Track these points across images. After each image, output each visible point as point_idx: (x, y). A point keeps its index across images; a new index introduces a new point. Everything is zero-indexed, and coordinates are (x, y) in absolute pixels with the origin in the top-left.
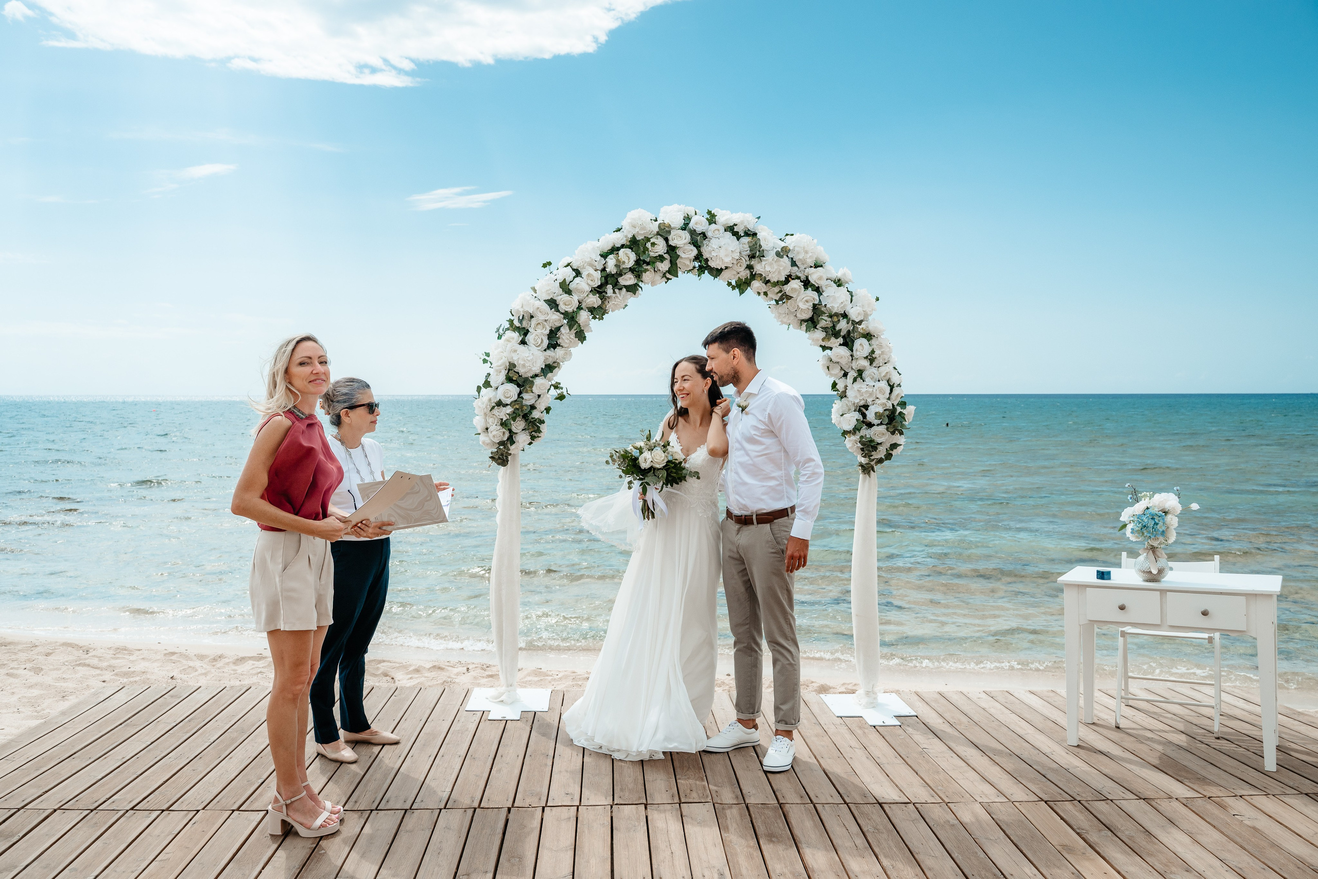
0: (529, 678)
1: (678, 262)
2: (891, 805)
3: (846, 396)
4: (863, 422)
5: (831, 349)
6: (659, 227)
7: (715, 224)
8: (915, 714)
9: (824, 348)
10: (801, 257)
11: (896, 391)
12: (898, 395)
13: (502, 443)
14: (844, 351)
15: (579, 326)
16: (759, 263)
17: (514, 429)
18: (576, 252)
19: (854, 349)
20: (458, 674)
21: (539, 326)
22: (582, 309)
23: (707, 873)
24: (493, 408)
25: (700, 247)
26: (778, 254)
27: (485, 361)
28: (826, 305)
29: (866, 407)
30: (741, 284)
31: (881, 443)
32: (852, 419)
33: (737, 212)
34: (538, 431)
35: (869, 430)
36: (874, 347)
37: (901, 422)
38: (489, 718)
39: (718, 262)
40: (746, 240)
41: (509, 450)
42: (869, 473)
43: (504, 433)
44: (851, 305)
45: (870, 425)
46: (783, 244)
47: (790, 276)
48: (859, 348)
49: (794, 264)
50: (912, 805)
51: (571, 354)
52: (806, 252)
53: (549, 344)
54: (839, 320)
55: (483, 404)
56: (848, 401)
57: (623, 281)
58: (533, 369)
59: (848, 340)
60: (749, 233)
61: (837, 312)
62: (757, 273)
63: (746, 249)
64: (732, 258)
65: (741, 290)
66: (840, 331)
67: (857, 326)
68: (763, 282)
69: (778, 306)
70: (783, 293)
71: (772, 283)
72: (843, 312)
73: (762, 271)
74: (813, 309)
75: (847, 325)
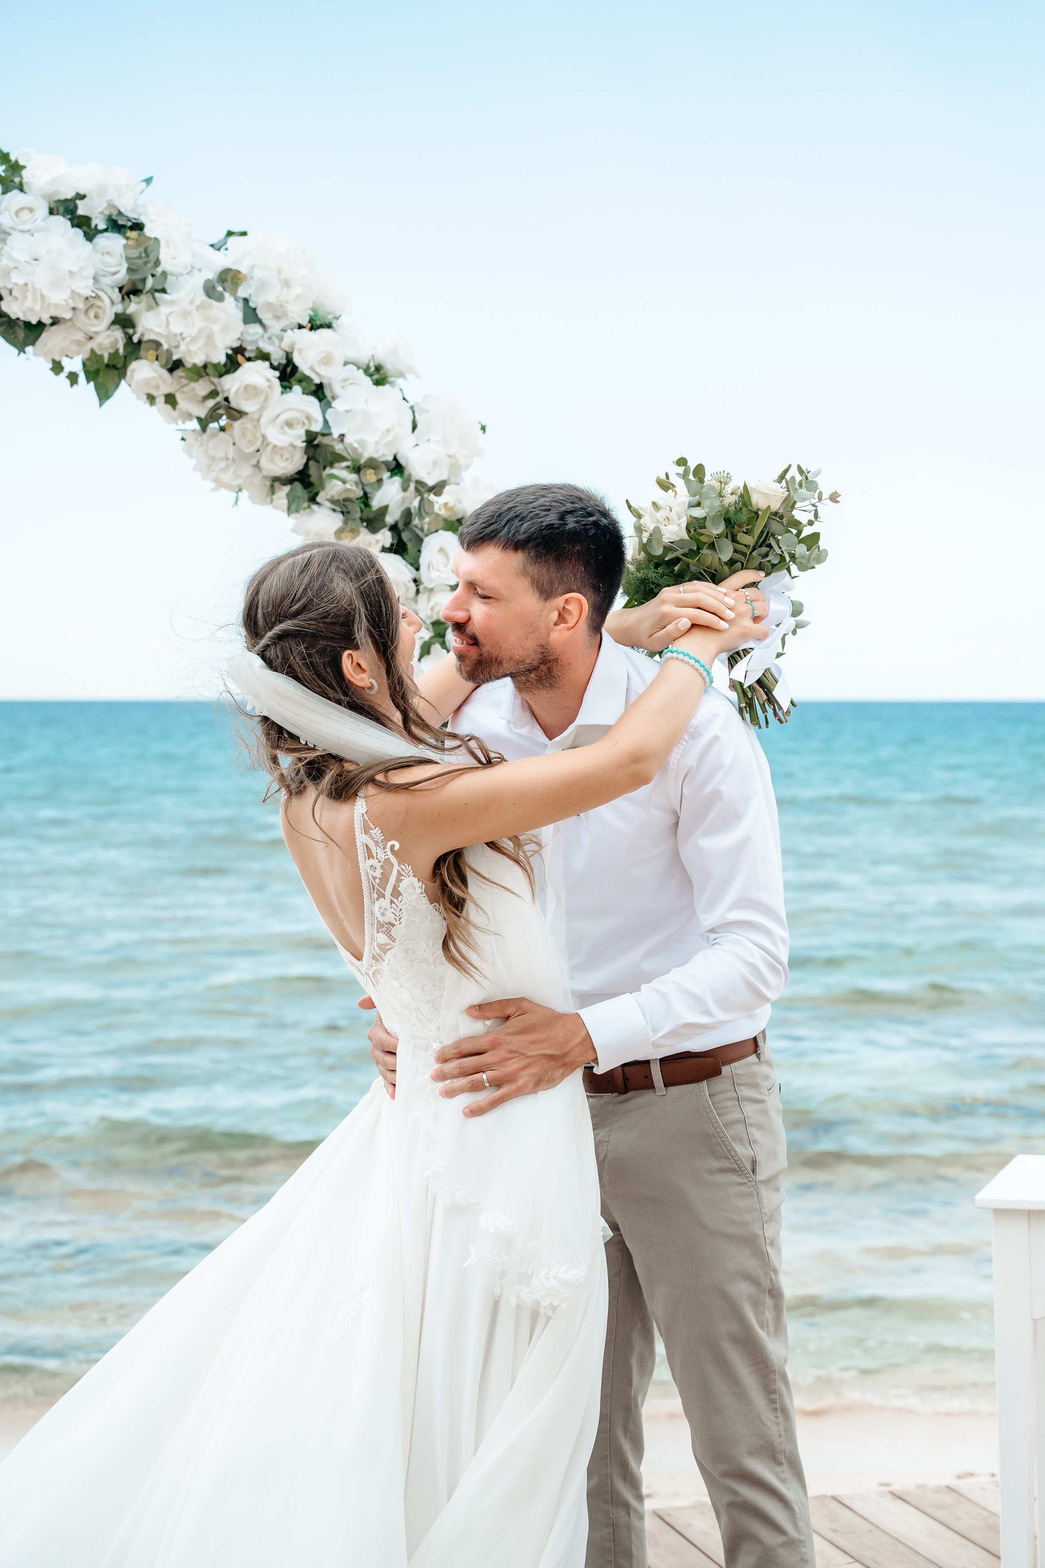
7: (22, 190)
10: (271, 298)
16: (149, 308)
19: (423, 561)
26: (210, 292)
28: (342, 437)
30: (97, 372)
33: (84, 161)
39: (29, 303)
40: (113, 243)
44: (411, 439)
46: (220, 260)
47: (239, 350)
48: (438, 559)
49: (251, 315)
52: (287, 284)
54: (380, 481)
59: (405, 536)
60: (121, 222)
61: (375, 456)
62: (145, 338)
63: (112, 270)
64: (73, 292)
65: (97, 389)
66: (384, 510)
67: (432, 497)
68: (163, 366)
69: (205, 436)
70: (220, 399)
71: (190, 370)
72: (391, 458)
73: (159, 334)
74: (307, 448)
75: (402, 494)
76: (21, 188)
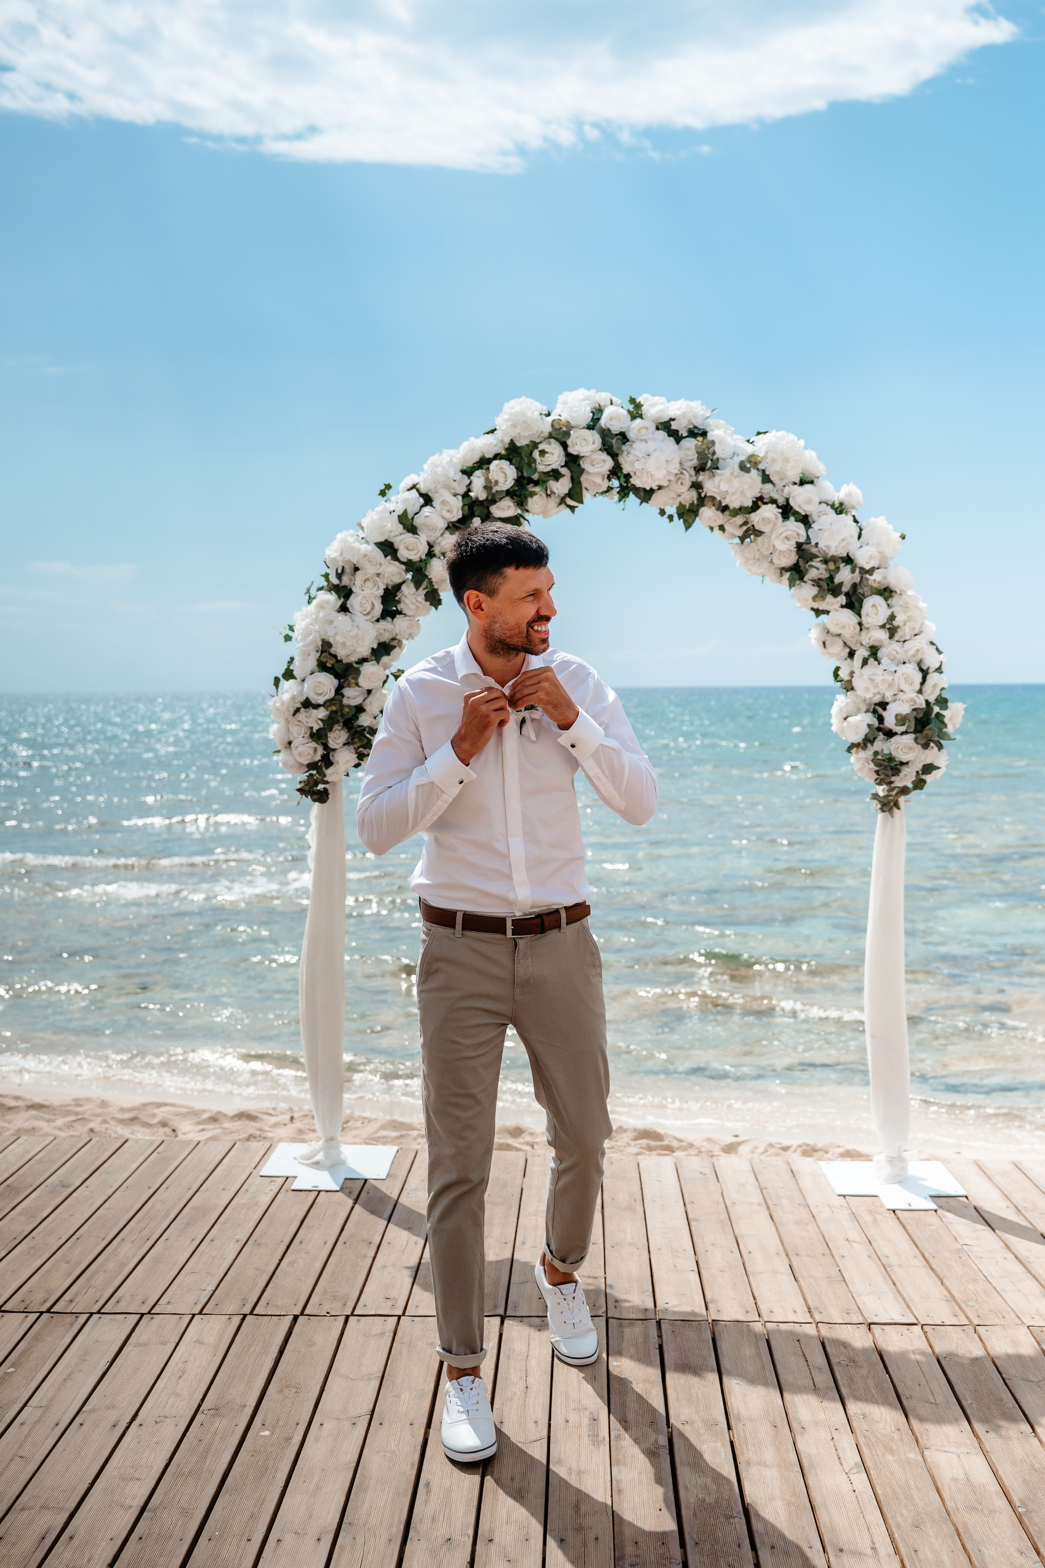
0: (383, 1133)
1: (583, 479)
2: (883, 1327)
3: (852, 689)
4: (879, 729)
5: (828, 612)
6: (553, 426)
7: (642, 418)
8: (964, 1193)
9: (818, 612)
10: (777, 467)
11: (933, 678)
12: (935, 686)
13: (311, 766)
14: (848, 616)
15: (431, 582)
16: (710, 478)
17: (332, 744)
18: (425, 467)
19: (863, 612)
20: (276, 1125)
21: (368, 583)
22: (434, 556)
23: (573, 1418)
24: (297, 711)
25: (617, 455)
26: (743, 467)
27: (288, 638)
28: (817, 544)
29: (884, 705)
30: (683, 513)
31: (907, 763)
32: (862, 722)
33: (676, 399)
34: (368, 745)
35: (888, 743)
36: (896, 610)
37: (941, 729)
38: (293, 1187)
39: (644, 479)
40: (690, 444)
41: (325, 776)
42: (890, 811)
43: (315, 750)
44: (858, 544)
45: (890, 734)
46: (749, 449)
47: (761, 498)
48: (872, 611)
49: (766, 479)
50: (919, 1327)
51: (418, 627)
52: (786, 460)
53: (383, 610)
54: (838, 569)
55: (283, 703)
56: (857, 696)
57: (497, 510)
58: (359, 650)
59: (853, 599)
60: (696, 431)
61: (835, 554)
62: (708, 495)
63: (690, 458)
64: (668, 472)
65: (685, 522)
66: (841, 584)
67: (868, 576)
68: (717, 510)
69: (743, 546)
70: (749, 525)
71: (732, 511)
72: (845, 555)
73: (714, 492)
74: (798, 551)
75: (851, 575)
76: (641, 417)
